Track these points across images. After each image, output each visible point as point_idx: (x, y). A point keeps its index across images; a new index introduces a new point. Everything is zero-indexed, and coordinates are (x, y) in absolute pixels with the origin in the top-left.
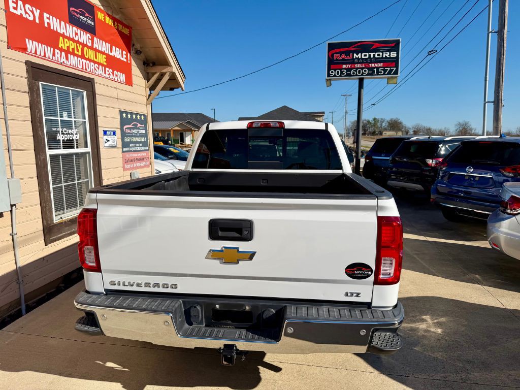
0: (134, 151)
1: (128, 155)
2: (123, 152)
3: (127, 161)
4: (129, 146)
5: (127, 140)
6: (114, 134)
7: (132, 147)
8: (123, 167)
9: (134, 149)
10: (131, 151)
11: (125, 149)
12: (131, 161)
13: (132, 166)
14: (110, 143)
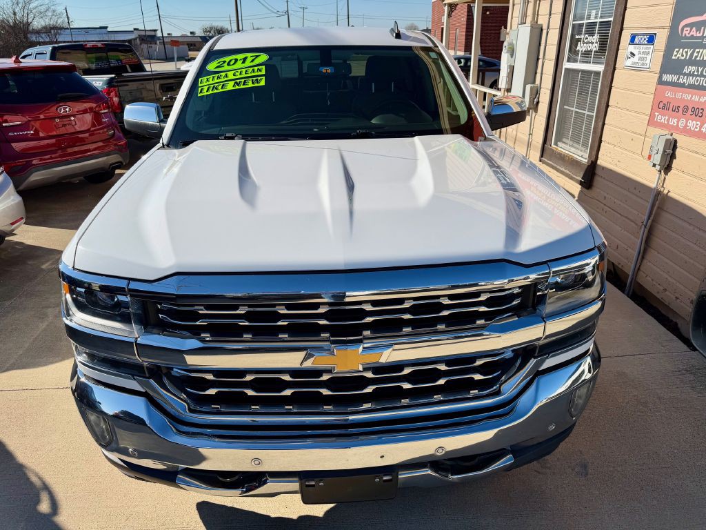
0: (691, 87)
1: (670, 94)
2: (660, 82)
3: (662, 106)
4: (679, 72)
5: (679, 54)
6: (651, 39)
7: (689, 75)
8: (652, 117)
9: (692, 80)
10: (682, 85)
11: (666, 77)
12: (676, 109)
13: (674, 122)
14: (636, 59)
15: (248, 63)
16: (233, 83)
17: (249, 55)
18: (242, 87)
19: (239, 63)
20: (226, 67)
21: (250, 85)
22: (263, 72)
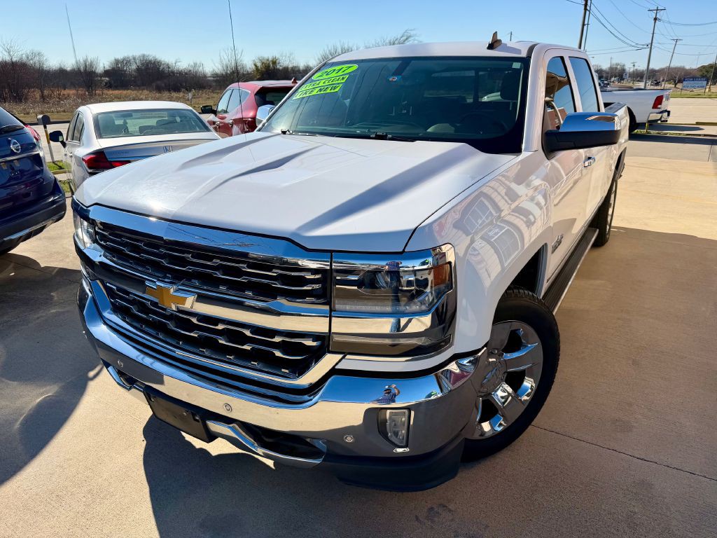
15: (340, 73)
16: (318, 89)
17: (345, 66)
18: (322, 92)
19: (335, 72)
20: (325, 77)
21: (328, 91)
22: (344, 81)
